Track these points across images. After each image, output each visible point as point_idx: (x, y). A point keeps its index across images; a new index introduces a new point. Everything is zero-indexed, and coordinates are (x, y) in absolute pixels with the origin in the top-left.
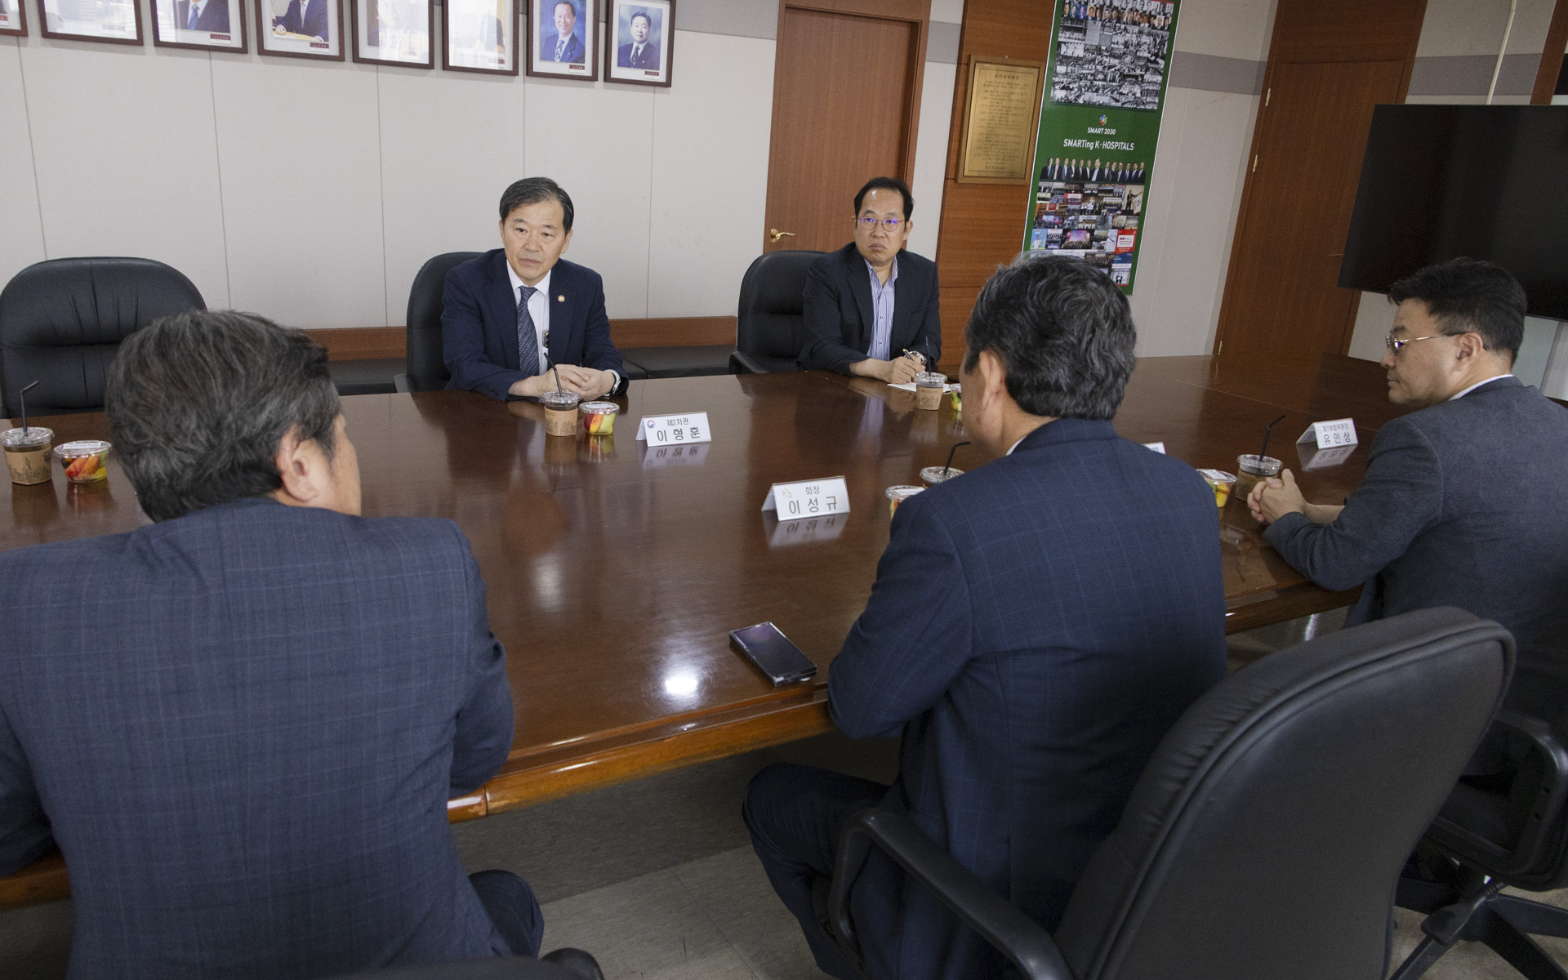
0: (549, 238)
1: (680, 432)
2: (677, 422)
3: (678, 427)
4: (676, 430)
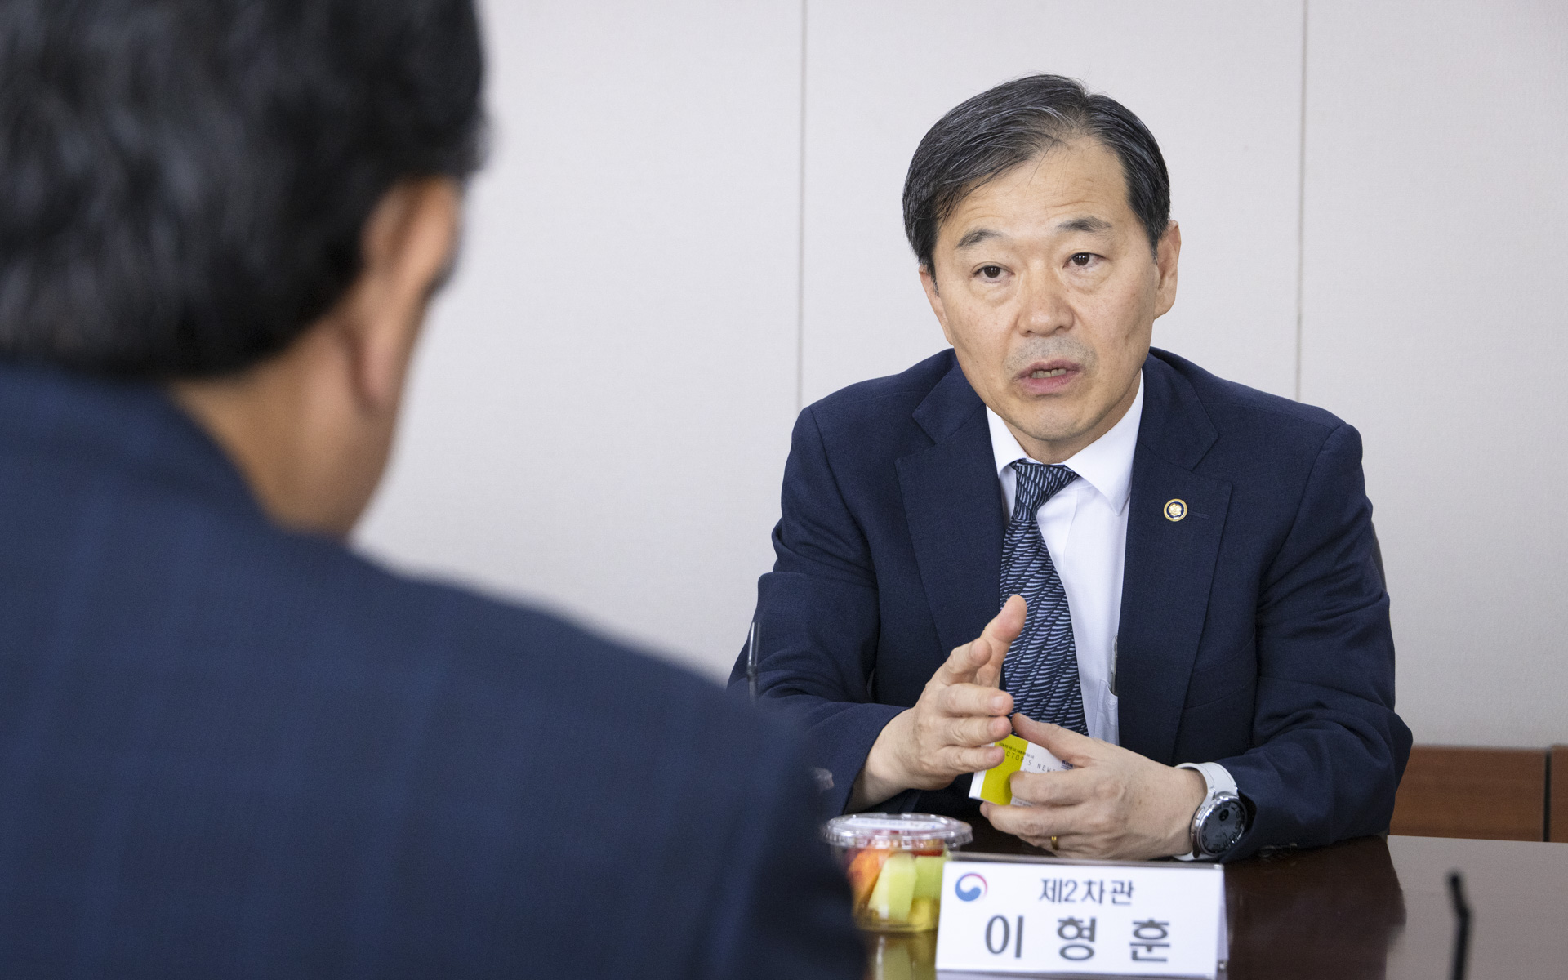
0: (1093, 269)
1: (1088, 931)
2: (1083, 889)
3: (1082, 911)
4: (1071, 922)
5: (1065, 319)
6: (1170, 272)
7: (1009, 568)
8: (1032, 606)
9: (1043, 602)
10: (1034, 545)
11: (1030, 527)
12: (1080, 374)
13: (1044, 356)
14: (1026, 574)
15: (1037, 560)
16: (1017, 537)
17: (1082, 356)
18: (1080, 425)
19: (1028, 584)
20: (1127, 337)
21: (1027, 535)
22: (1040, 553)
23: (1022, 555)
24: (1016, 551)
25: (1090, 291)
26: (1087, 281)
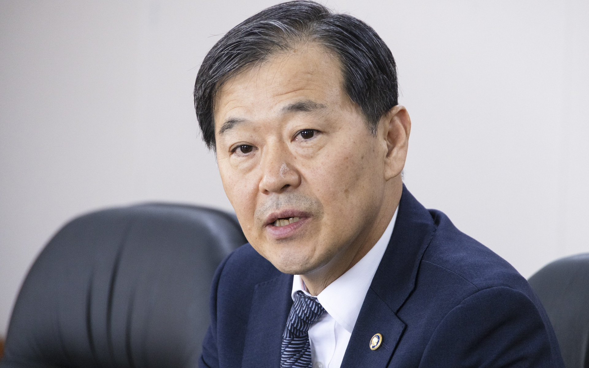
5: (292, 178)
6: (400, 144)
12: (310, 220)
13: (277, 208)
17: (308, 206)
18: (313, 261)
20: (346, 191)
25: (312, 157)
26: (311, 150)
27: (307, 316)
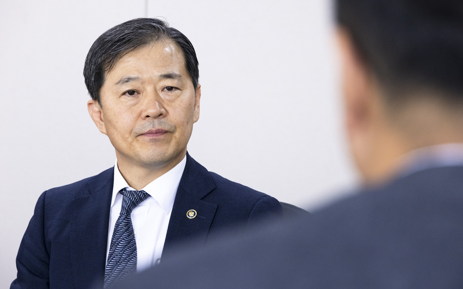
5: (163, 111)
7: (115, 235)
8: (121, 252)
9: (126, 251)
10: (127, 226)
11: (126, 218)
14: (121, 238)
15: (127, 232)
16: (120, 221)
19: (121, 242)
21: (124, 221)
22: (129, 230)
23: (121, 229)
24: (119, 227)
25: (173, 101)
26: (173, 97)
27: (137, 201)
